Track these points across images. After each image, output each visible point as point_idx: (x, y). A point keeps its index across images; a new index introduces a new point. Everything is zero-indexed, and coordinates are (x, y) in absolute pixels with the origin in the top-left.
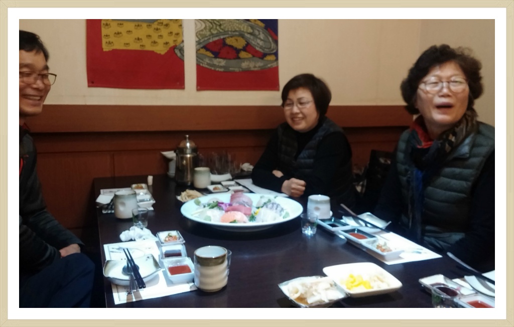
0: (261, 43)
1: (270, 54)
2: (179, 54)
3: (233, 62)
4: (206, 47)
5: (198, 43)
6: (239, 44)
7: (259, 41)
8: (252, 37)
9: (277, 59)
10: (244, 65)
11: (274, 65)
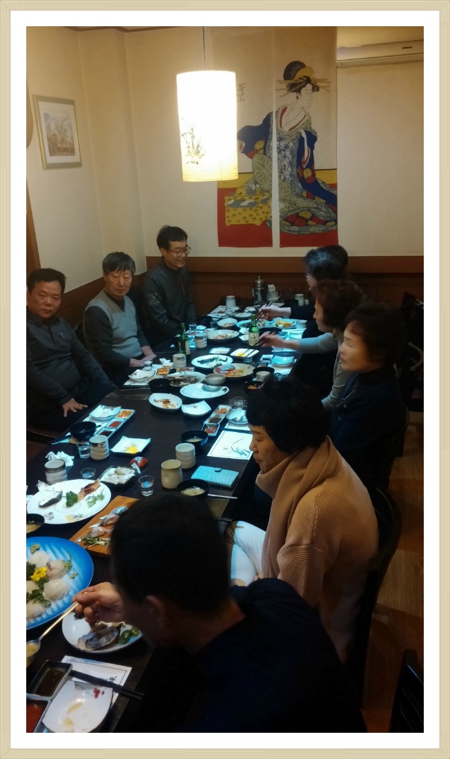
0: (323, 214)
1: (330, 221)
2: (269, 225)
3: (304, 228)
4: (286, 220)
5: (281, 217)
6: (307, 215)
7: (322, 213)
8: (317, 211)
9: (336, 224)
10: (312, 229)
11: (334, 228)
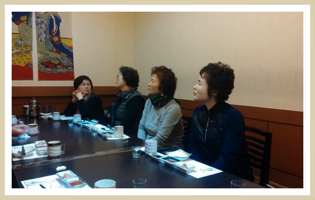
0: (66, 62)
1: (70, 66)
2: (31, 67)
3: (54, 69)
4: (42, 64)
5: (39, 62)
6: (57, 62)
7: (65, 61)
8: (62, 60)
9: (73, 68)
10: (59, 70)
11: (72, 70)
